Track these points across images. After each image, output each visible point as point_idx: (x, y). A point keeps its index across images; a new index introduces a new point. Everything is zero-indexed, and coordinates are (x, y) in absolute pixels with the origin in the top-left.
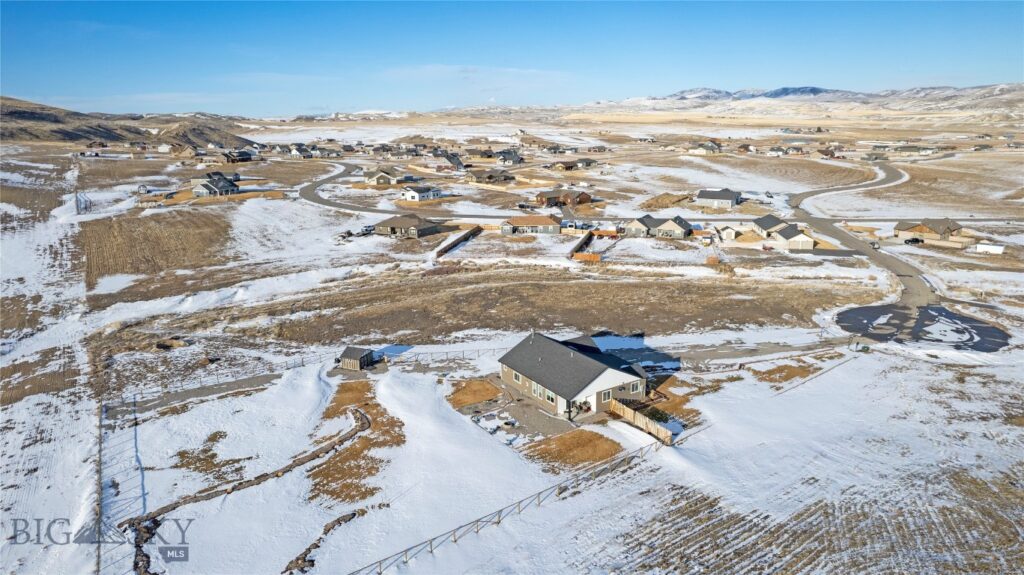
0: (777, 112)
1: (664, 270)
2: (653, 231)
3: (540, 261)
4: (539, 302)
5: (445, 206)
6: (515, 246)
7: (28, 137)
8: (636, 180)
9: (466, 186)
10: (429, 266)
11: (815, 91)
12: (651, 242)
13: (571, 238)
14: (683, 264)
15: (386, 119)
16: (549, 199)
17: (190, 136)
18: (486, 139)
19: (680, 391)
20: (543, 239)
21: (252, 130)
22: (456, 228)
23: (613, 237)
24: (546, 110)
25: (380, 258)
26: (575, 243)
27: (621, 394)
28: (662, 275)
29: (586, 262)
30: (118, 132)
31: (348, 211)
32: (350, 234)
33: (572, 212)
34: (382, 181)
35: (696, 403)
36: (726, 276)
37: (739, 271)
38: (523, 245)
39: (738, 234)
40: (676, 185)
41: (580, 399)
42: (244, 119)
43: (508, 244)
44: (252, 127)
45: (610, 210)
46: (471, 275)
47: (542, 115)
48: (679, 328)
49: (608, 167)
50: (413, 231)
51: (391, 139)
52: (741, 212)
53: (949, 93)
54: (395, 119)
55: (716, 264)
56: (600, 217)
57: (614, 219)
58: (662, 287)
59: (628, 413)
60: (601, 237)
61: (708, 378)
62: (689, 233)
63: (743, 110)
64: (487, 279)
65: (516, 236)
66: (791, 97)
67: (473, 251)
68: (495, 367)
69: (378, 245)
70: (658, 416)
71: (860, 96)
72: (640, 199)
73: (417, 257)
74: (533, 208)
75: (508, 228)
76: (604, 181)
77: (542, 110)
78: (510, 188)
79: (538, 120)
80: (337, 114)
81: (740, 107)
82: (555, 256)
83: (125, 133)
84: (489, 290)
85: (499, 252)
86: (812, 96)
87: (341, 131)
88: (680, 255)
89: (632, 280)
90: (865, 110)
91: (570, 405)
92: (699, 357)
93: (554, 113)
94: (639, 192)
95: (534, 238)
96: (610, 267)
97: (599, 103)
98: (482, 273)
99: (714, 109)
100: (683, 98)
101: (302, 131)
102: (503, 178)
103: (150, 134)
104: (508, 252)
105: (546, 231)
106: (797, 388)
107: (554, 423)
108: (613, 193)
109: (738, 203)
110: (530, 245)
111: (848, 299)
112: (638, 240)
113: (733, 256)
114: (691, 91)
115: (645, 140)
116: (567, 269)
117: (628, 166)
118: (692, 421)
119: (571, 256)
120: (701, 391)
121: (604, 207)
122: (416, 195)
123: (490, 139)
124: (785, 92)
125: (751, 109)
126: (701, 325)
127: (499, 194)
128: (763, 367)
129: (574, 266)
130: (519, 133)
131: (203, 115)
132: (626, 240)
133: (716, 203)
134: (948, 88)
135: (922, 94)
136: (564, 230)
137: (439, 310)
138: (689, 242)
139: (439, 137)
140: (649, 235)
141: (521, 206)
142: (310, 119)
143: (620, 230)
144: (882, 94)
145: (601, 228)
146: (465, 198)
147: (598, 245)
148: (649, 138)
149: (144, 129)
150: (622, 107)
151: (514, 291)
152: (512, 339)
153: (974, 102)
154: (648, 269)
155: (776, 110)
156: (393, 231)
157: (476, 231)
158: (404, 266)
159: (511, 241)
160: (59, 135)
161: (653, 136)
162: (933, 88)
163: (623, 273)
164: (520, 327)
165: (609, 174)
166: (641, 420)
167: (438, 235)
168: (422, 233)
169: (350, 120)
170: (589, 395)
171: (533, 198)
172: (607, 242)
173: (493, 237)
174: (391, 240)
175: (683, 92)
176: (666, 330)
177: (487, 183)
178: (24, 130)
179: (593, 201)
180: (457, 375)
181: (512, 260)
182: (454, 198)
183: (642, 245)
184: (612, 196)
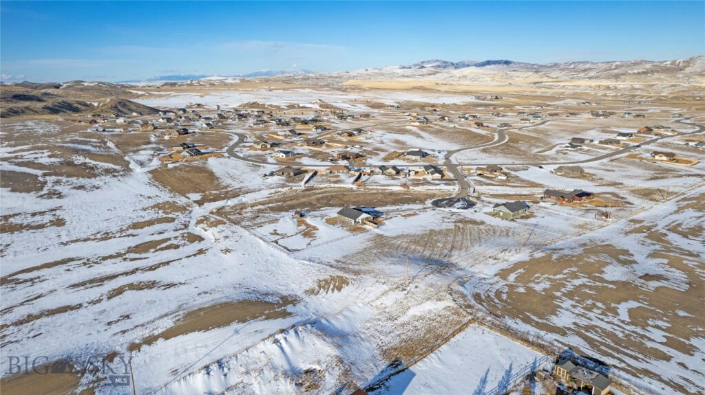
0: (481, 80)
1: (386, 188)
2: (385, 172)
3: (342, 185)
4: (344, 199)
5: (297, 160)
6: (332, 179)
7: (32, 112)
8: (382, 142)
9: (302, 148)
10: (303, 188)
11: (507, 63)
12: (383, 177)
13: (353, 175)
14: (392, 185)
15: (226, 84)
16: (343, 157)
18: (298, 105)
19: (381, 219)
20: (343, 176)
21: (141, 96)
22: (306, 172)
23: (369, 175)
24: (332, 77)
25: (283, 186)
26: (355, 178)
27: (367, 219)
28: (385, 190)
29: (359, 185)
30: (75, 105)
31: (257, 164)
32: (265, 175)
33: (353, 162)
35: (384, 221)
36: (406, 189)
37: (411, 188)
38: (335, 179)
39: (416, 173)
40: (401, 146)
41: (357, 220)
42: (132, 86)
43: (329, 179)
44: (140, 93)
45: (369, 161)
46: (320, 191)
47: (330, 81)
48: (385, 205)
49: (370, 133)
50: (292, 174)
51: (238, 105)
52: (424, 161)
53: (588, 66)
54: (232, 84)
55: (404, 185)
56: (364, 165)
57: (370, 166)
58: (383, 194)
59: (368, 223)
60: (364, 175)
61: (389, 217)
62: (398, 172)
63: (460, 77)
64: (325, 192)
65: (332, 175)
66: (492, 66)
67: (317, 182)
68: (336, 215)
69: (279, 180)
70: (376, 224)
71: (535, 66)
72: (383, 155)
73: (297, 184)
74: (336, 160)
75: (328, 171)
76: (367, 143)
77: (330, 77)
78: (323, 149)
79: (327, 86)
81: (458, 75)
82: (347, 183)
83: (79, 106)
84: (328, 196)
85: (326, 182)
86: (505, 66)
87: (201, 96)
88: (393, 182)
89: (374, 192)
90: (534, 77)
91: (355, 222)
92: (388, 212)
93: (338, 80)
94: (383, 150)
95: (339, 176)
96: (368, 187)
97: (367, 70)
98: (323, 190)
99: (442, 77)
100: (423, 67)
101: (174, 96)
102: (319, 143)
103: (92, 105)
104: (330, 182)
105: (343, 172)
106: (410, 219)
107: (352, 226)
108: (371, 151)
109: (423, 157)
110: (337, 179)
111: (439, 196)
112: (379, 176)
113: (411, 182)
114: (428, 62)
115: (393, 106)
116: (352, 188)
117: (380, 132)
118: (383, 224)
119: (353, 184)
120: (387, 219)
121: (366, 160)
122: (284, 155)
123: (301, 105)
124: (489, 63)
125: (465, 77)
126: (392, 205)
127: (320, 153)
128: (404, 214)
129: (355, 187)
130: (318, 101)
132: (374, 176)
133: (414, 157)
134: (588, 62)
135: (572, 66)
136: (350, 172)
137: (314, 202)
138: (397, 177)
139: (268, 103)
140: (383, 174)
141: (331, 160)
142: (174, 84)
143: (372, 172)
144: (549, 65)
145: (365, 171)
146: (305, 155)
147: (363, 178)
148: (396, 105)
149: (89, 103)
150: (382, 74)
151: (335, 196)
152: (339, 209)
153: (598, 74)
154: (380, 188)
155: (480, 78)
156: (283, 174)
157: (315, 173)
158: (294, 188)
159: (330, 177)
160: (48, 111)
161: (398, 103)
162: (580, 62)
163: (371, 189)
164: (339, 206)
165: (370, 138)
166: (371, 224)
167: (301, 175)
168: (295, 175)
169: (201, 85)
170: (359, 219)
171: (335, 155)
172: (367, 177)
173: (322, 175)
174: (283, 178)
175: (423, 62)
176: (381, 206)
177: (312, 146)
178: (27, 108)
179: (362, 156)
180: (326, 218)
181: (332, 185)
182: (301, 156)
183: (380, 178)
184: (371, 153)
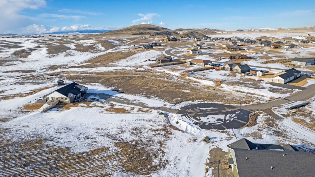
3: (172, 72)
17: (189, 35)
18: (291, 38)
21: (219, 34)
23: (217, 69)
32: (149, 60)
34: (195, 48)
42: (219, 30)
44: (219, 33)
55: (219, 81)
65: (189, 66)
67: (165, 68)
75: (189, 63)
80: (251, 29)
85: (170, 69)
87: (244, 34)
95: (192, 67)
102: (238, 49)
103: (179, 33)
105: (200, 65)
123: (293, 38)
131: (207, 29)
132: (220, 71)
136: (206, 65)
138: (239, 74)
142: (241, 31)
143: (224, 68)
147: (206, 71)
169: (255, 31)
172: (212, 71)
174: (155, 63)
